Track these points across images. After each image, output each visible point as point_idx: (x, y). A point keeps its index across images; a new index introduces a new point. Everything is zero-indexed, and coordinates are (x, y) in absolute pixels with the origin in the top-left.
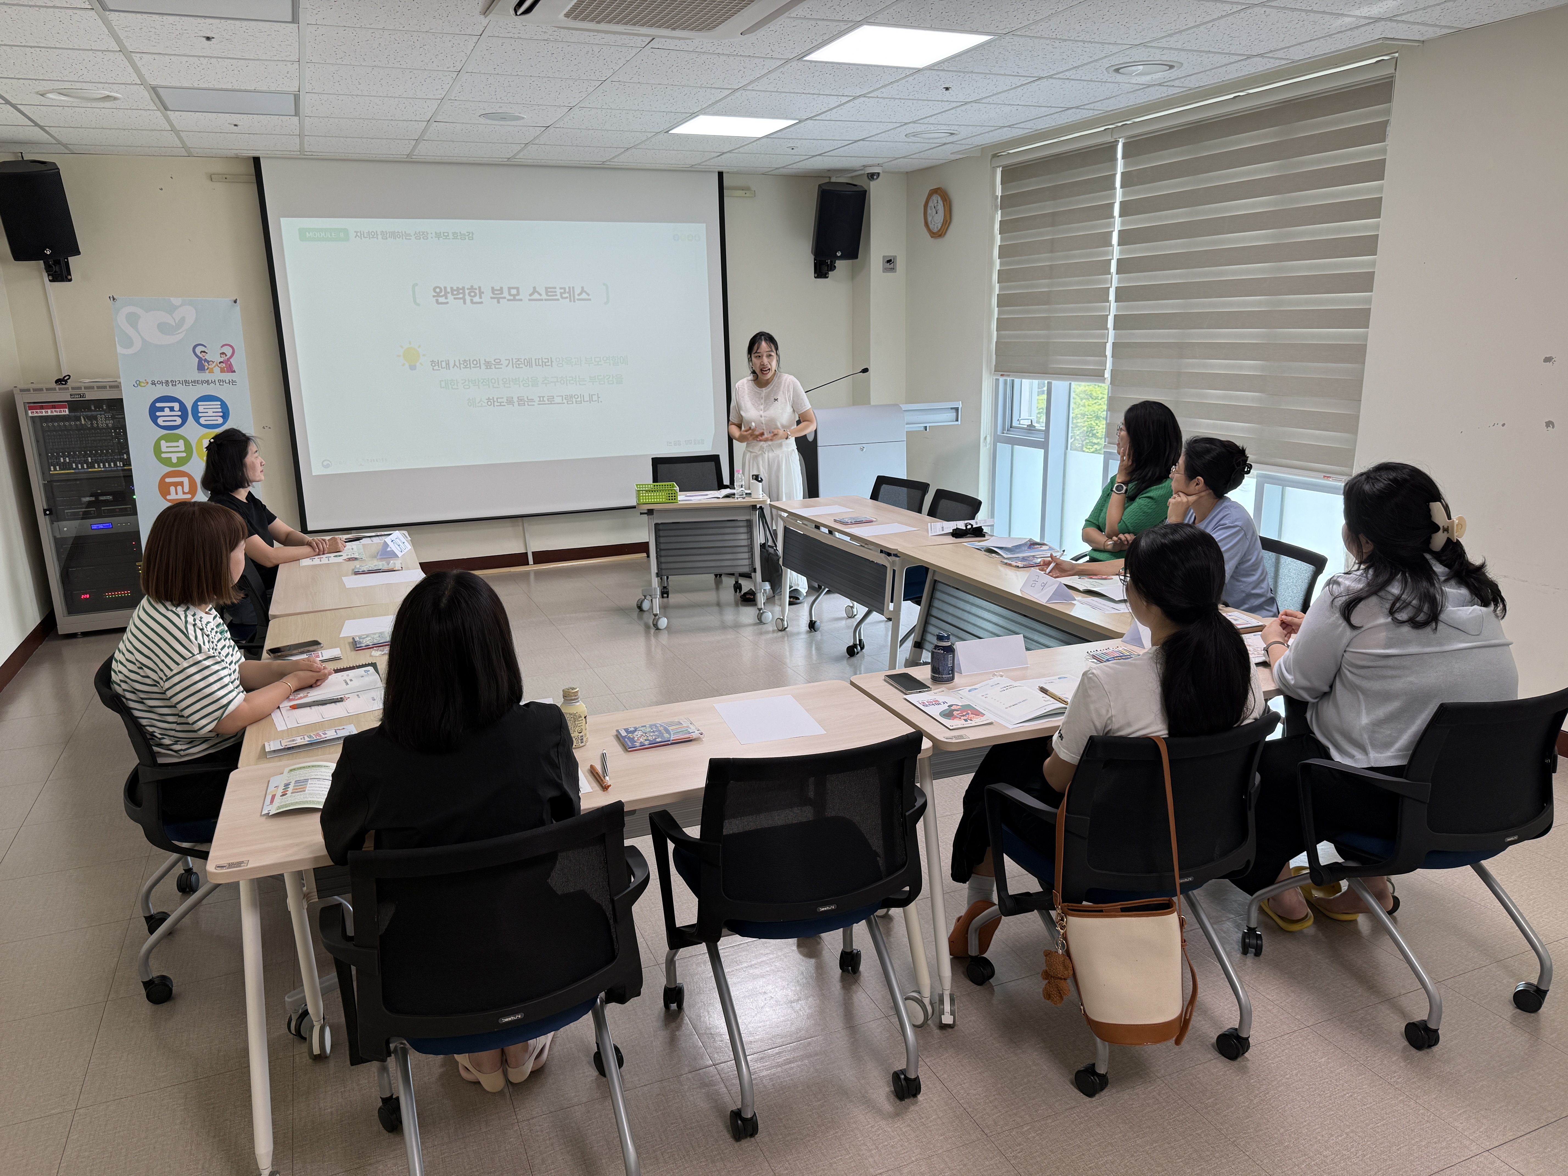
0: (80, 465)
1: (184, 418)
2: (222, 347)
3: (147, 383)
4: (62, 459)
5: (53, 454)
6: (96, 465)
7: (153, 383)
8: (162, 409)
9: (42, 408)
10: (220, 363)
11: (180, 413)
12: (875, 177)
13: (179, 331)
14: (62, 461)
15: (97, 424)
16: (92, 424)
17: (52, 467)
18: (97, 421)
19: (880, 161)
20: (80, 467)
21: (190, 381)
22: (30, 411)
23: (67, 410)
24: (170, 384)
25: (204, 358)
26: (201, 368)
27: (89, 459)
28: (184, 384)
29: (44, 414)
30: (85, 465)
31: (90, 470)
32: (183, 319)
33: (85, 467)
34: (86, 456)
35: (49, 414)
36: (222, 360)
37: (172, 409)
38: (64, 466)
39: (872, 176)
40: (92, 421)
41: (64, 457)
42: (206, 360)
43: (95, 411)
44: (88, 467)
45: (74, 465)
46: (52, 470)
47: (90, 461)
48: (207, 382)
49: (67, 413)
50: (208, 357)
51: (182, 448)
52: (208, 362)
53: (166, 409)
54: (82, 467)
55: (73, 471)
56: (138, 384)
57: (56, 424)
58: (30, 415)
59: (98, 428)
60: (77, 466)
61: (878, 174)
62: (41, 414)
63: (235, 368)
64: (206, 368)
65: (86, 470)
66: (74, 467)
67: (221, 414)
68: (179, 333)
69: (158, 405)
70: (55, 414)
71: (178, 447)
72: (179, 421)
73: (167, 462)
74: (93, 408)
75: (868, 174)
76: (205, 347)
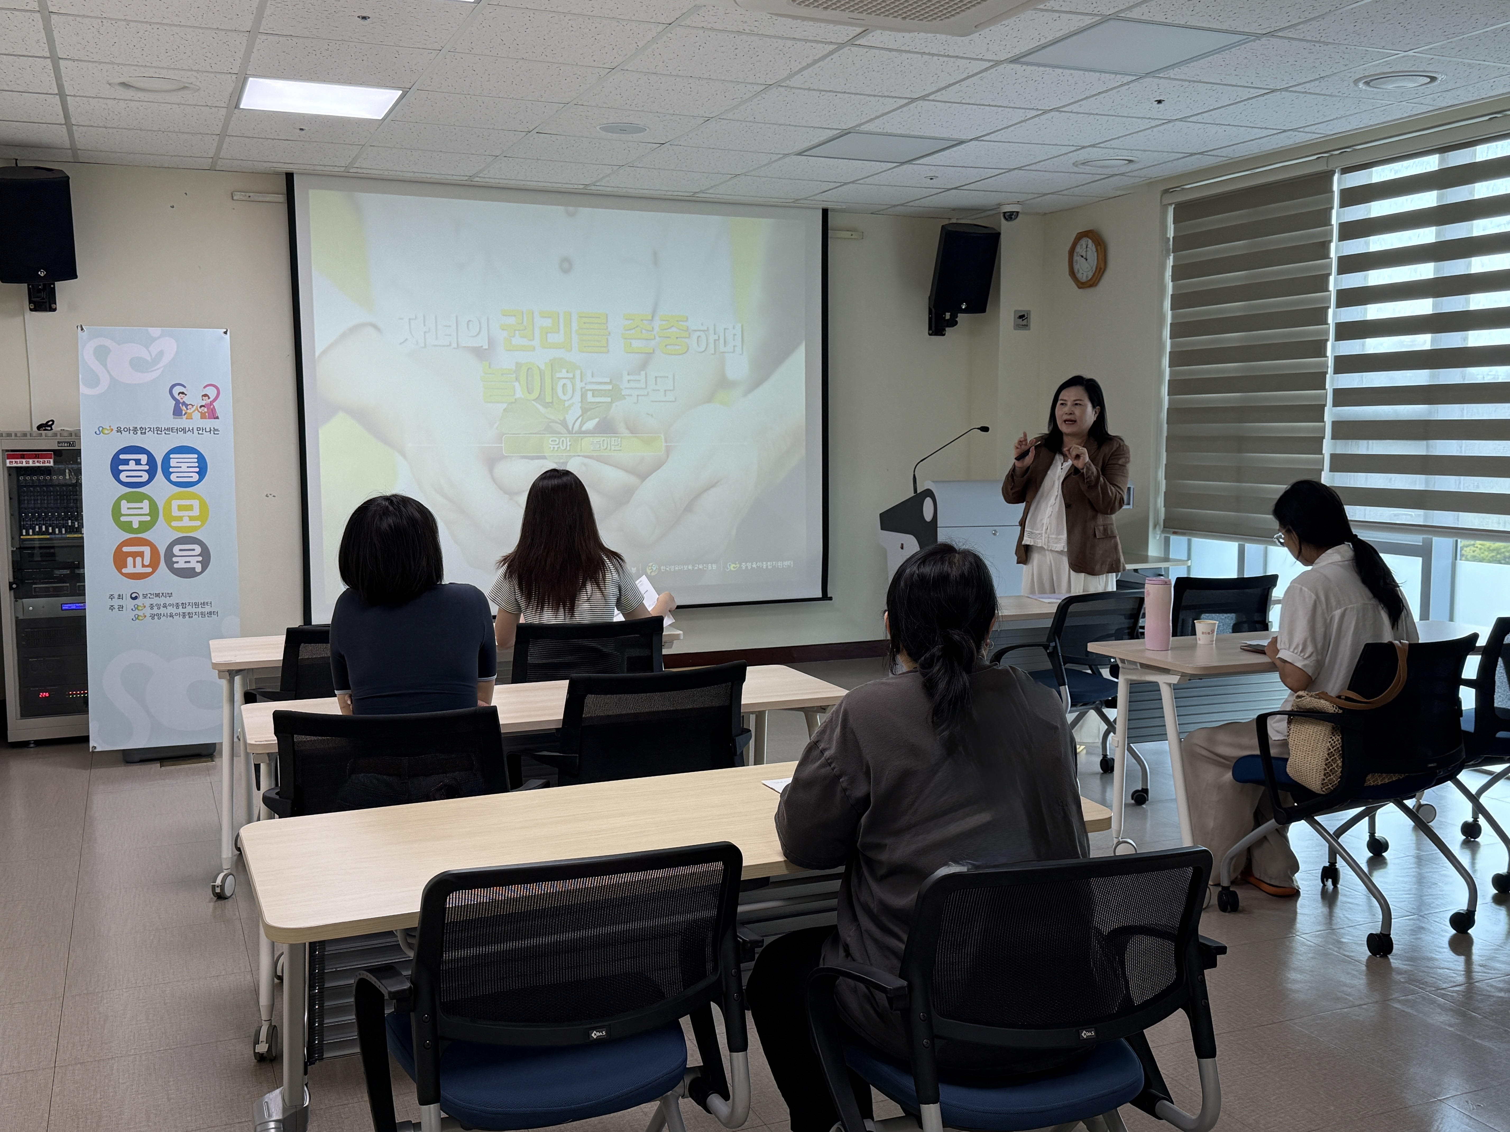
1: (152, 473)
3: (113, 429)
7: (119, 430)
8: (126, 462)
11: (147, 467)
12: (1013, 217)
13: (156, 368)
19: (1019, 197)
21: (163, 429)
24: (139, 432)
28: (156, 432)
32: (161, 354)
37: (138, 462)
39: (1008, 216)
48: (184, 430)
50: (186, 399)
51: (146, 510)
53: (131, 462)
56: (102, 430)
61: (1017, 213)
63: (218, 414)
67: (197, 470)
68: (155, 370)
69: (122, 457)
71: (142, 508)
72: (145, 477)
73: (126, 527)
75: (1005, 213)
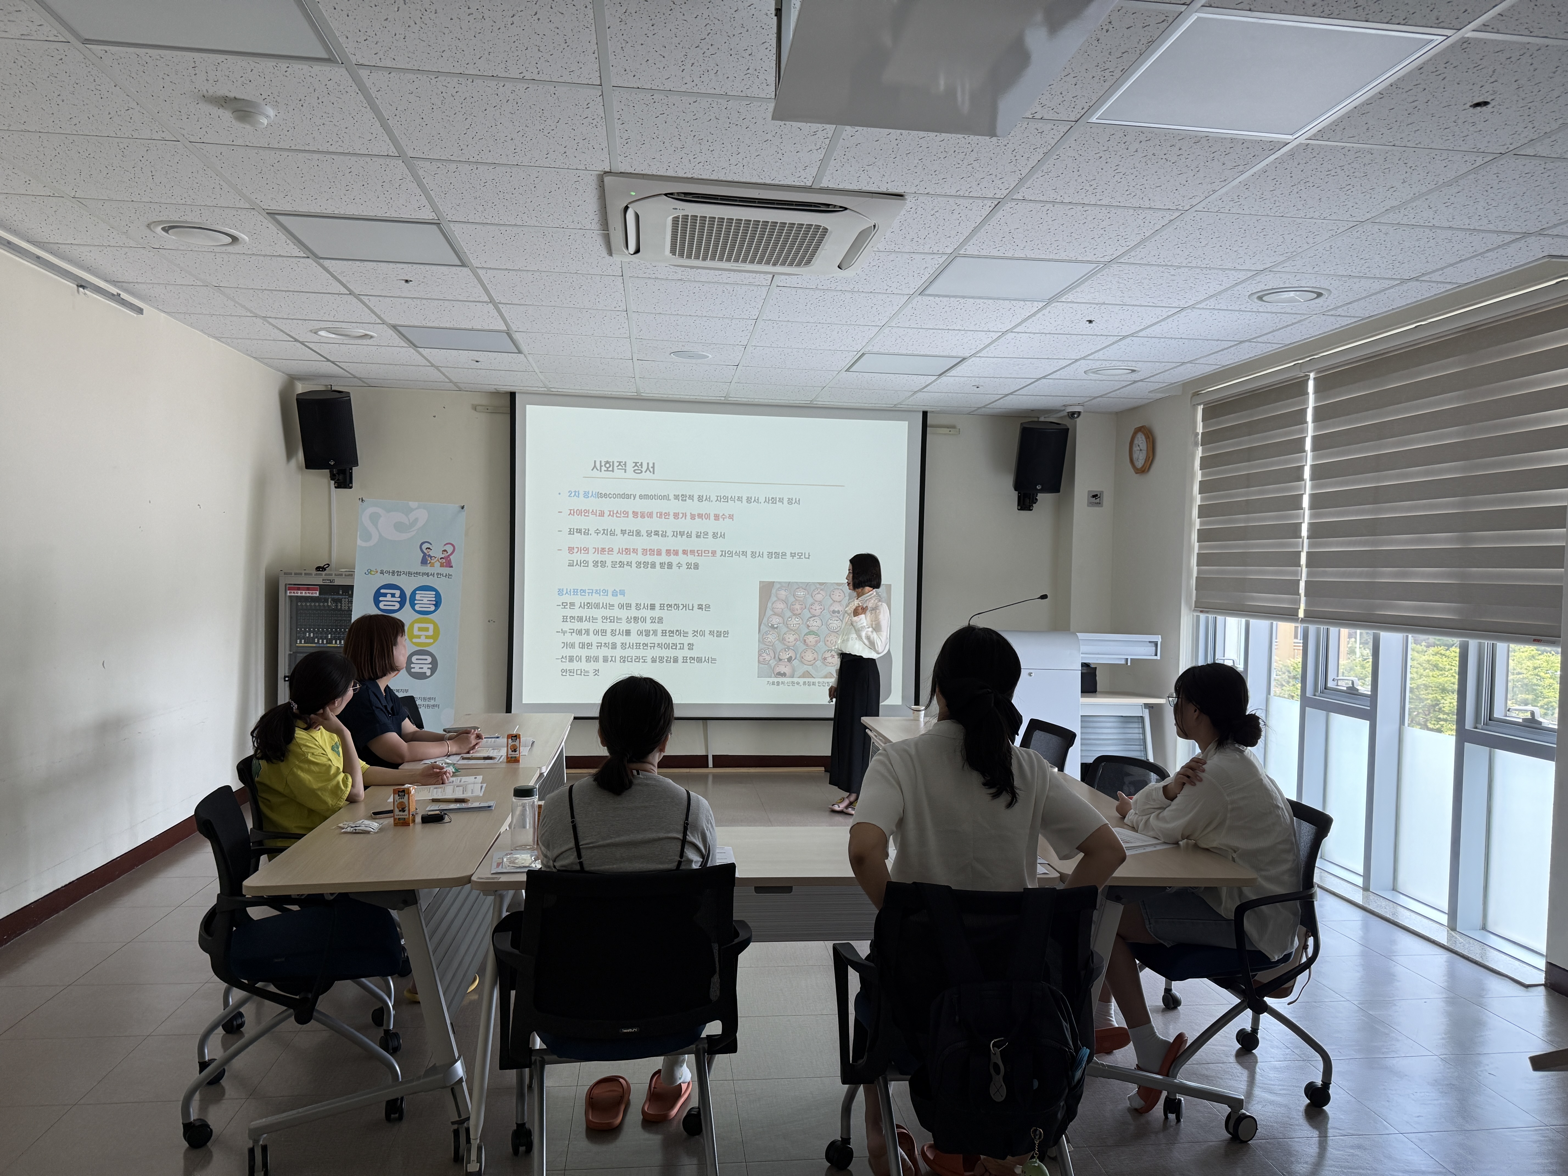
0: (321, 641)
1: (402, 604)
2: (445, 545)
3: (377, 572)
4: (308, 634)
5: (301, 629)
6: (334, 641)
7: (382, 572)
8: (385, 595)
9: (299, 589)
10: (441, 559)
11: (399, 599)
12: (1076, 416)
14: (307, 636)
15: (341, 606)
16: (337, 606)
17: (298, 641)
18: (341, 604)
19: (1081, 400)
20: (320, 642)
21: (413, 573)
22: (288, 591)
23: (318, 592)
24: (396, 574)
25: (428, 554)
26: (424, 562)
27: (329, 635)
28: (407, 575)
29: (299, 594)
30: (325, 641)
31: (328, 645)
32: (416, 520)
33: (325, 643)
34: (327, 633)
35: (304, 595)
36: (443, 556)
37: (393, 595)
38: (309, 640)
39: (1073, 415)
40: (337, 603)
41: (310, 632)
42: (429, 556)
43: (342, 595)
44: (327, 643)
45: (316, 640)
46: (298, 642)
47: (329, 637)
48: (427, 574)
49: (318, 595)
50: (431, 553)
52: (431, 557)
53: (388, 595)
54: (323, 642)
55: (314, 645)
56: (370, 572)
57: (308, 604)
58: (288, 594)
59: (341, 610)
60: (318, 641)
61: (1079, 413)
62: (297, 595)
63: (453, 564)
64: (429, 562)
65: (325, 645)
66: (316, 641)
67: (434, 603)
68: (411, 531)
69: (382, 591)
70: (308, 595)
72: (397, 606)
74: (341, 593)
75: (1068, 412)
76: (431, 544)
